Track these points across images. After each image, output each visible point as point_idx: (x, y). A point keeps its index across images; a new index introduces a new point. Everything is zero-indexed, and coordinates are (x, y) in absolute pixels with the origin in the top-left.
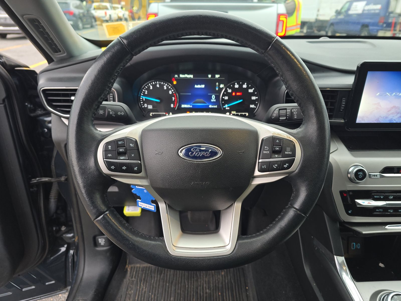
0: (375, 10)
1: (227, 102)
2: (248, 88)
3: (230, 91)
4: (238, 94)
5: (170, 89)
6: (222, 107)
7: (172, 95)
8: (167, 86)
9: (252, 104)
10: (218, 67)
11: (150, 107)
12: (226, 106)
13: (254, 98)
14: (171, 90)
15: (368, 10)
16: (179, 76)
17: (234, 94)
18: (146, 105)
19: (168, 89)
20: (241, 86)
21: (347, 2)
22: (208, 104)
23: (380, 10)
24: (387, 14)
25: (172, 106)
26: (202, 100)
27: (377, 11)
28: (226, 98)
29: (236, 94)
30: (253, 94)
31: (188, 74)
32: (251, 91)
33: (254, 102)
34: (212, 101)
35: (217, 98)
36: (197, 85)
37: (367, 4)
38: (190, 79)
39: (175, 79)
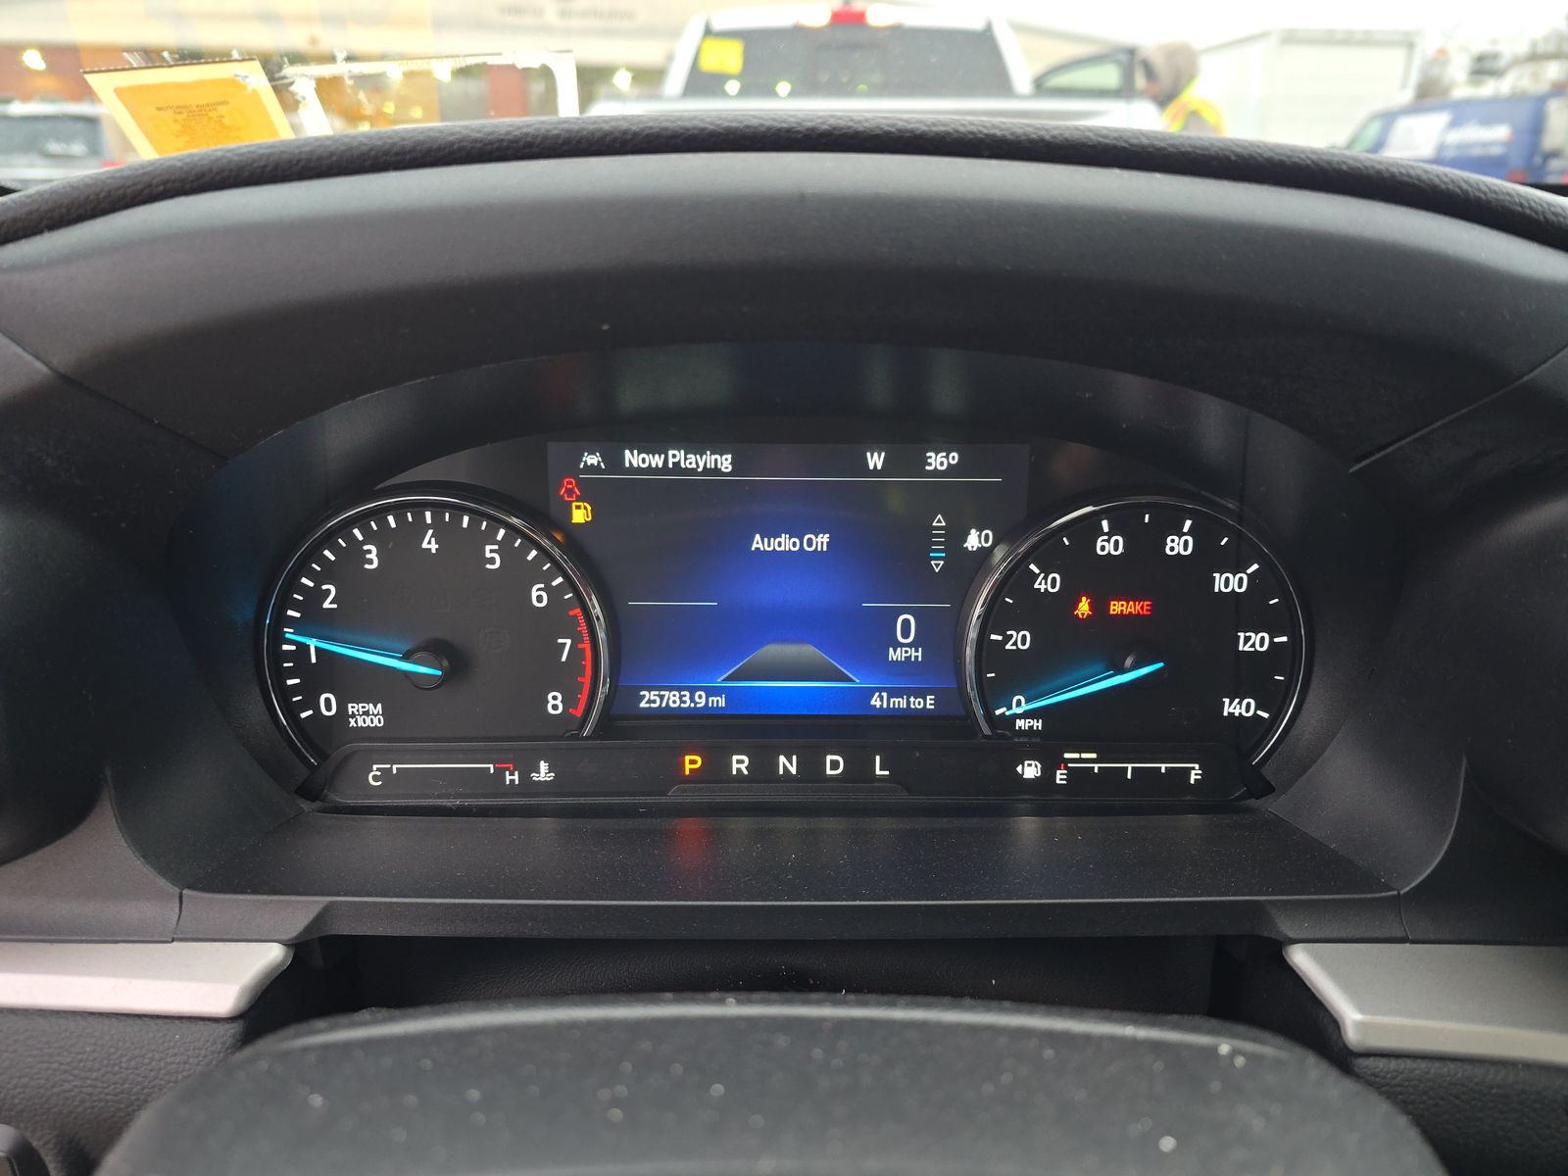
0: (1485, 145)
1: (1020, 673)
2: (1208, 559)
3: (1047, 584)
4: (1116, 607)
5: (534, 574)
6: (980, 712)
7: (554, 620)
8: (504, 549)
9: (1237, 694)
10: (947, 392)
11: (367, 715)
12: (1019, 705)
13: (1254, 642)
14: (546, 579)
15: (1460, 146)
16: (614, 462)
17: (1084, 607)
18: (328, 703)
19: (518, 575)
20: (1145, 543)
21: (1374, 117)
22: (858, 683)
23: (1507, 144)
24: (1538, 160)
25: (555, 703)
26: (807, 651)
27: (1496, 151)
28: (1019, 640)
29: (1099, 607)
30: (1245, 611)
31: (695, 446)
32: (1228, 583)
33: (1250, 676)
34: (895, 655)
35: (941, 635)
36: (769, 533)
37: (1455, 124)
38: (709, 484)
39: (581, 484)
